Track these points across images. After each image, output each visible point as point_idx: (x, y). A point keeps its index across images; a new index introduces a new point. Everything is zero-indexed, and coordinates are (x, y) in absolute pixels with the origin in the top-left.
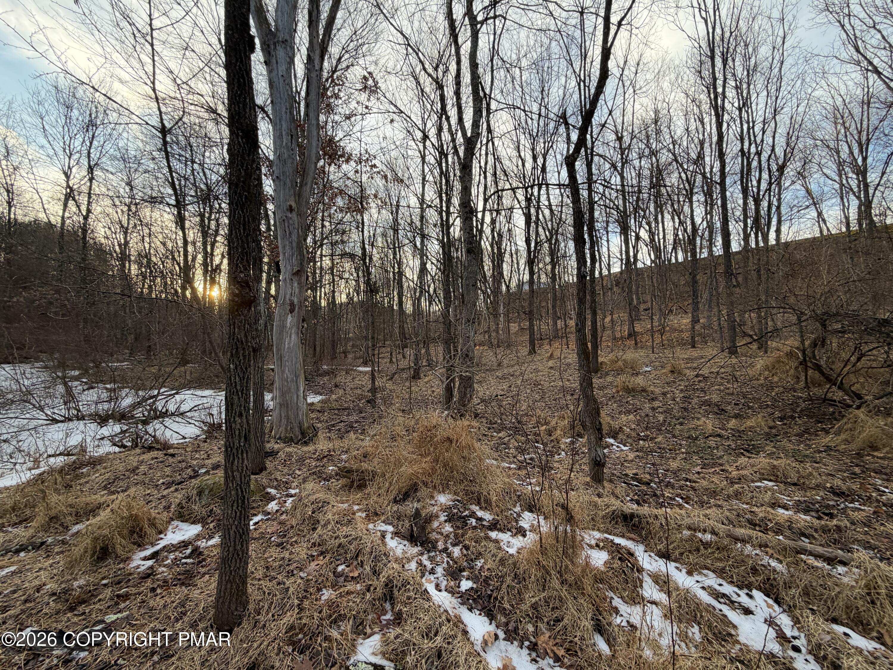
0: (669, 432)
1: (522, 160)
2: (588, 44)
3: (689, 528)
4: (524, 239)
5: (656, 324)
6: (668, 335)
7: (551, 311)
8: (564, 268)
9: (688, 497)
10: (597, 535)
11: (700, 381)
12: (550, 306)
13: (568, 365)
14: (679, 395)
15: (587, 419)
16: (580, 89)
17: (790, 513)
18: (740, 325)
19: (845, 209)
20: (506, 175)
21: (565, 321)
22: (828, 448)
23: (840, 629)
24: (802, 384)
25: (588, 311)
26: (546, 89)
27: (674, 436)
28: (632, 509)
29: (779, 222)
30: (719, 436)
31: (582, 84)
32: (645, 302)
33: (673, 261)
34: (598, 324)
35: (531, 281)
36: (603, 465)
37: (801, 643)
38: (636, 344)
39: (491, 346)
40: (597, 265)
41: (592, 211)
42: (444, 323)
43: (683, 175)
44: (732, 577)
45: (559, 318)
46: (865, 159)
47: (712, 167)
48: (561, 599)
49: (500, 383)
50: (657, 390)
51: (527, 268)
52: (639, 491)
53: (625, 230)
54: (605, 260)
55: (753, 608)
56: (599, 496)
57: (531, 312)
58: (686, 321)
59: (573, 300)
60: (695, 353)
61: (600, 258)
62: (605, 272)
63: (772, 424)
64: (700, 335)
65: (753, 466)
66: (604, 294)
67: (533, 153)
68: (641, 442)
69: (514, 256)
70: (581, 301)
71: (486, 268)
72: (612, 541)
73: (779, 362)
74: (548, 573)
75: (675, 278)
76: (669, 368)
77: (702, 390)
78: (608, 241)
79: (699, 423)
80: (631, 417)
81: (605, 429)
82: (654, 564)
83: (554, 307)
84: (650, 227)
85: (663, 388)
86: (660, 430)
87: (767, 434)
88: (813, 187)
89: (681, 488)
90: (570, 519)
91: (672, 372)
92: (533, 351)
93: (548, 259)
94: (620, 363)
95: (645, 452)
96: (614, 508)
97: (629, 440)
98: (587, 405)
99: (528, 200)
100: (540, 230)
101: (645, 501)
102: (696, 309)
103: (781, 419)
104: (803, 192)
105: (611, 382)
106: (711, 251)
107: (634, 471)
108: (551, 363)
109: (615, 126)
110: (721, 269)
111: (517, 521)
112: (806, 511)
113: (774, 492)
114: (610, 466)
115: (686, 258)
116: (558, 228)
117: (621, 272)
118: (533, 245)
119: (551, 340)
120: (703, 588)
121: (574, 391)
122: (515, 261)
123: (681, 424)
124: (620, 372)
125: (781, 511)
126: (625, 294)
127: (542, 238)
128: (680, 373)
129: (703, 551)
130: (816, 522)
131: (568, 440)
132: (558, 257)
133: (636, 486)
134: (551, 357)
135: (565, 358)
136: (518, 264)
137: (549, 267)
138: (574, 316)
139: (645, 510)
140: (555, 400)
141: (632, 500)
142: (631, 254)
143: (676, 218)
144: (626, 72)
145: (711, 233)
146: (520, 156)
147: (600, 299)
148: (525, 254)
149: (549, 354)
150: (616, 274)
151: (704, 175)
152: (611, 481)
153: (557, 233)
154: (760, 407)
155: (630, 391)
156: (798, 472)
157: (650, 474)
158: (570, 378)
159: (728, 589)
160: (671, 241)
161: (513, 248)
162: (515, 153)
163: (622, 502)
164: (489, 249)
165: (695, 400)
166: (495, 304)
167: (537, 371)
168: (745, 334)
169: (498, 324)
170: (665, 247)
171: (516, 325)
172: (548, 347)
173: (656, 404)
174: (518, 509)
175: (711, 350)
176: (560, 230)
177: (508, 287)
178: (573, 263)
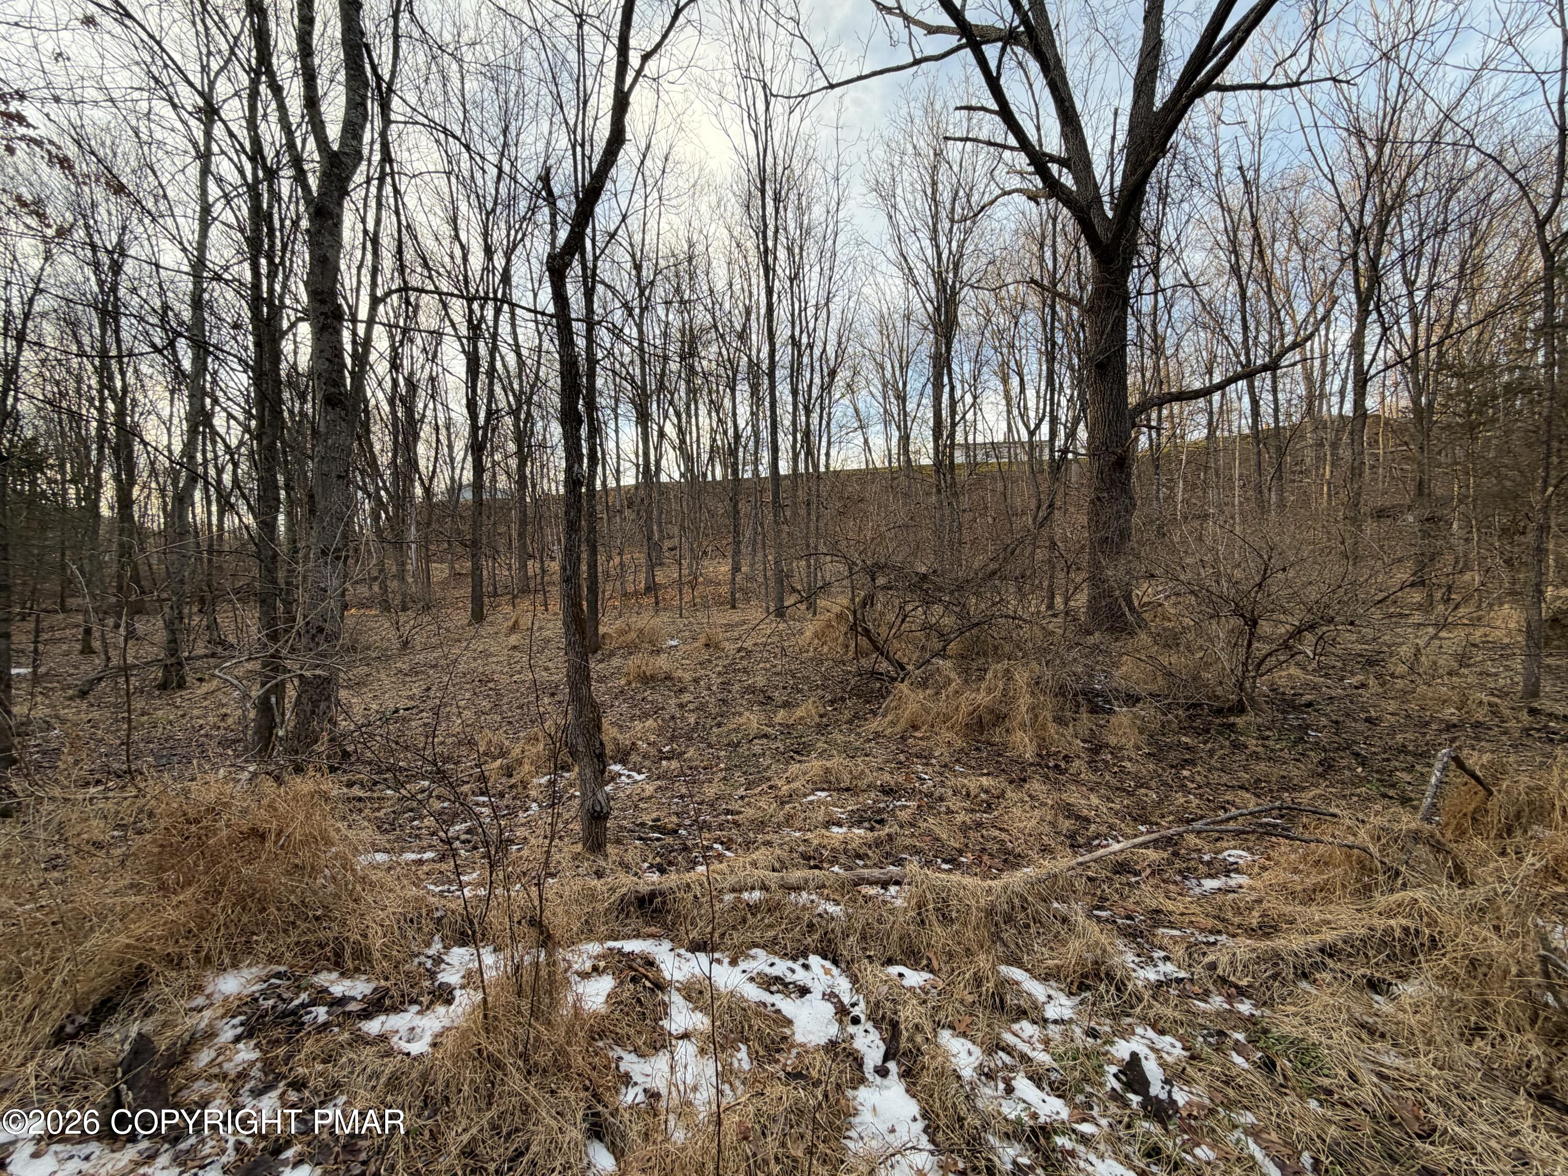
0: (703, 739)
1: (462, 247)
2: (589, 83)
3: (733, 890)
4: (464, 401)
5: (685, 572)
6: (701, 588)
7: (515, 543)
8: (542, 466)
9: (730, 840)
10: (594, 948)
11: (742, 658)
12: (514, 534)
13: (548, 641)
14: (716, 680)
15: (580, 740)
16: (574, 154)
17: (844, 829)
18: (787, 576)
19: (888, 439)
20: (426, 265)
21: (542, 562)
22: (877, 735)
23: (894, 970)
24: (851, 654)
25: (583, 548)
26: (513, 129)
27: (710, 746)
28: (653, 883)
29: (829, 443)
30: (765, 736)
31: (579, 149)
32: (670, 538)
33: (710, 478)
34: (600, 569)
35: (477, 485)
36: (606, 817)
37: (859, 1011)
38: (657, 603)
39: (386, 607)
40: (599, 469)
41: (592, 375)
42: (258, 555)
43: (724, 352)
44: (785, 947)
45: (532, 556)
46: (905, 384)
47: (759, 351)
48: (525, 1109)
49: (404, 683)
50: (687, 676)
51: (470, 458)
52: (662, 847)
53: (643, 418)
54: (611, 461)
55: (809, 984)
56: (599, 874)
57: (475, 543)
58: (725, 568)
59: (557, 525)
60: (736, 617)
61: (604, 458)
62: (611, 483)
63: (822, 711)
64: (741, 589)
65: (804, 774)
66: (609, 519)
67: (485, 240)
68: (664, 763)
69: (443, 431)
70: (572, 527)
71: (377, 447)
72: (620, 951)
73: (829, 626)
74: (499, 1066)
75: (711, 504)
76: (702, 640)
77: (745, 671)
78: (617, 432)
79: (742, 720)
80: (650, 723)
81: (609, 749)
82: (686, 967)
83: (521, 535)
84: (680, 420)
85: (695, 671)
86: (690, 739)
87: (818, 725)
88: (861, 406)
89: (721, 827)
90: (546, 939)
91: (707, 645)
92: (478, 616)
93: (512, 447)
94: (633, 635)
95: (670, 779)
96: (624, 890)
97: (647, 763)
98: (579, 714)
99: (475, 328)
100: (498, 389)
101: (670, 863)
102: (737, 553)
103: (832, 702)
104: (851, 411)
105: (619, 668)
106: (756, 471)
107: (654, 815)
108: (513, 640)
109: (631, 245)
110: (768, 497)
111: (432, 975)
112: (859, 824)
113: (827, 804)
114: (616, 813)
115: (725, 476)
116: (532, 394)
117: (637, 487)
118: (482, 416)
119: (515, 597)
120: (752, 979)
121: (557, 687)
122: (444, 441)
123: (719, 725)
124: (631, 649)
125: (835, 829)
126: (642, 522)
127: (501, 406)
128: (717, 647)
129: (751, 920)
130: (870, 835)
131: (544, 780)
132: (530, 446)
133: (658, 839)
134: (514, 628)
135: (540, 628)
136: (450, 447)
137: (513, 463)
138: (558, 555)
139: (672, 879)
140: (521, 707)
141: (651, 866)
142: (652, 458)
143: (714, 414)
144: (648, 163)
145: (757, 442)
146: (457, 237)
147: (603, 527)
148: (465, 431)
149: (510, 623)
150: (628, 489)
151: (749, 357)
152: (618, 842)
153: (529, 402)
154: (810, 689)
155: (647, 680)
156: (851, 772)
157: (677, 814)
158: (550, 664)
159: (781, 967)
160: (708, 448)
161: (441, 415)
162: (446, 230)
163: (636, 874)
164: (387, 408)
165: (737, 687)
166: (398, 522)
167: (486, 654)
168: (794, 590)
169: (403, 564)
170: (699, 454)
171: (444, 566)
172: (507, 609)
173: (686, 697)
174: (436, 947)
175: (754, 613)
176: (535, 398)
177: (427, 490)
178: (558, 460)
